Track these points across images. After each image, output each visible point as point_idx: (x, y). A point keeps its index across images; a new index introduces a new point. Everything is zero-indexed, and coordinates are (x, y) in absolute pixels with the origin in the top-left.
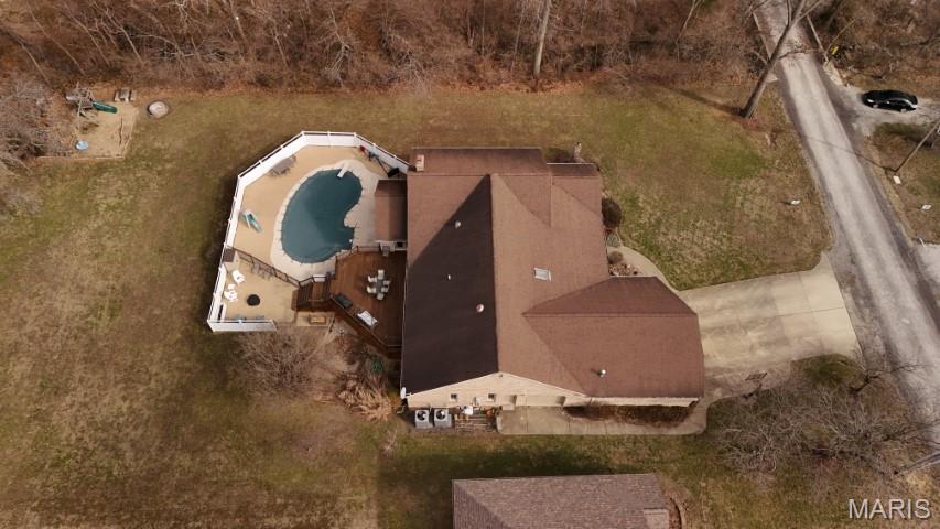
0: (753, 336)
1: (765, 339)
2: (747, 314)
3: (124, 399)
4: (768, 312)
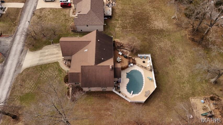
0: (47, 54)
1: (44, 53)
2: (46, 57)
3: (160, 45)
4: (41, 58)
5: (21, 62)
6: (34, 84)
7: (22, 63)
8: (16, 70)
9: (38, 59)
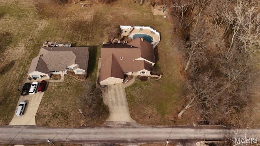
0: (114, 100)
1: (113, 102)
2: (119, 99)
3: (110, 21)
4: (119, 104)
5: (122, 124)
6: (148, 106)
7: (124, 123)
8: (132, 127)
9: (120, 107)
